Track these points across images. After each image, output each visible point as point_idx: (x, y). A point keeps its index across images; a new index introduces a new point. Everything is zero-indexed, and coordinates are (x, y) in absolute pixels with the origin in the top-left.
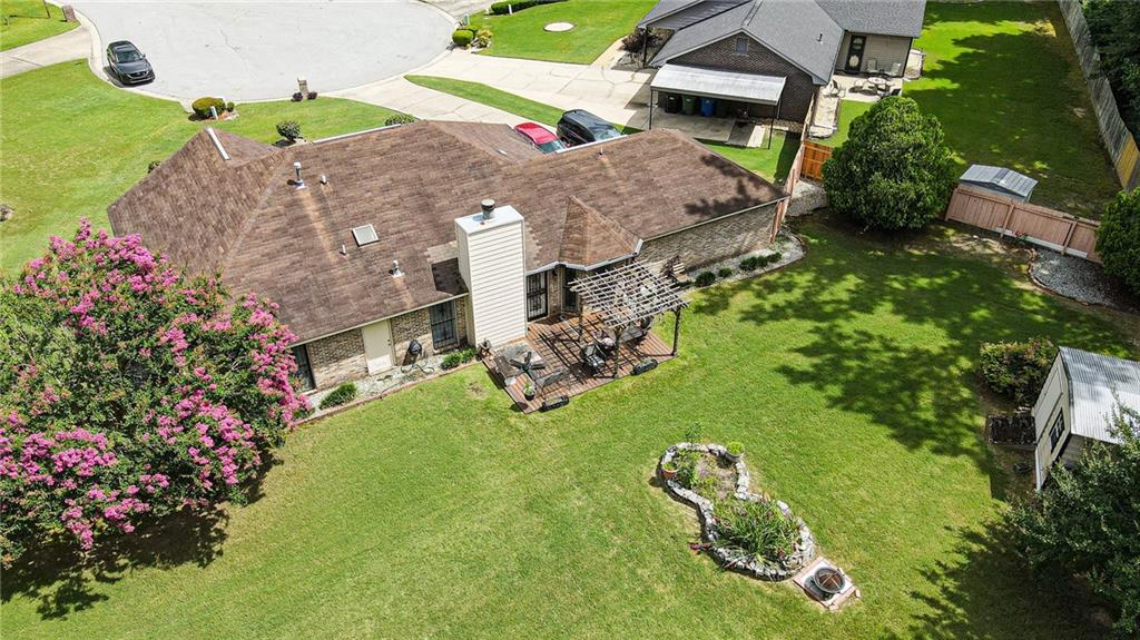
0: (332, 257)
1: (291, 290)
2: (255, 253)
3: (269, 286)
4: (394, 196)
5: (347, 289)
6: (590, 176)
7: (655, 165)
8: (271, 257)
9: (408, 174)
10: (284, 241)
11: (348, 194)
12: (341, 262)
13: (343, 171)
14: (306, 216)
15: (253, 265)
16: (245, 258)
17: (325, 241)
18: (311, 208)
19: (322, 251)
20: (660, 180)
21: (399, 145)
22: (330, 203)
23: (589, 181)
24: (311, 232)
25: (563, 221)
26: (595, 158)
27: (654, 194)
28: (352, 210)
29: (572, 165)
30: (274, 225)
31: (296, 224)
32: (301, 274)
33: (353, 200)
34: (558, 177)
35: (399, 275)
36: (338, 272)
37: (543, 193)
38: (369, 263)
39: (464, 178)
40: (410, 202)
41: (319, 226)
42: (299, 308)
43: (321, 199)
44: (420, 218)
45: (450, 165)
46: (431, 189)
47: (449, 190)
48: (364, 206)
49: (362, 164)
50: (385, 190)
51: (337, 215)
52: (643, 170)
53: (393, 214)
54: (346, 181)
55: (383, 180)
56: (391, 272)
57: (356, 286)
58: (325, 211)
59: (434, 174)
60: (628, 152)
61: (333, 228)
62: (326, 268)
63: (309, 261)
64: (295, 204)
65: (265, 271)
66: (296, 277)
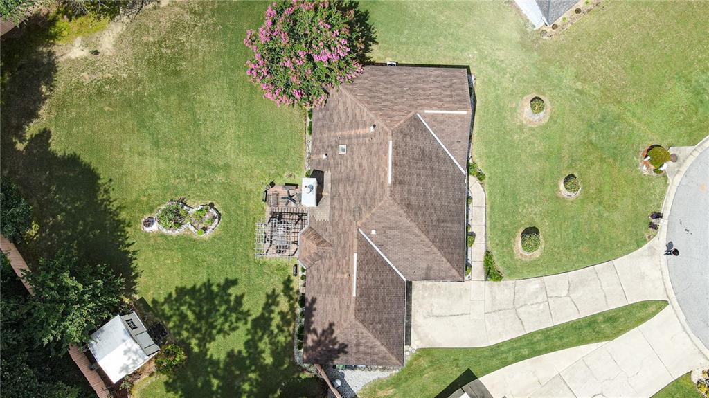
0: (339, 133)
1: (331, 114)
2: (349, 105)
3: (335, 107)
4: (357, 168)
5: (325, 136)
6: (340, 263)
7: (336, 300)
8: (346, 111)
9: (365, 178)
10: (351, 118)
11: (363, 148)
12: (336, 137)
13: (374, 149)
14: (358, 128)
15: (345, 103)
16: (348, 101)
17: (346, 133)
18: (361, 131)
19: (342, 130)
20: (329, 298)
21: (379, 179)
22: (361, 140)
23: (338, 262)
24: (351, 128)
25: (324, 237)
26: (348, 272)
27: (323, 290)
28: (356, 148)
29: (347, 258)
30: (358, 115)
31: (355, 123)
32: (336, 120)
33: (360, 149)
34: (344, 247)
35: (324, 157)
36: (333, 134)
37: (339, 236)
38: (332, 147)
39: (356, 202)
40: (352, 174)
41: (353, 132)
42: (324, 116)
43: (364, 136)
44: (344, 175)
45: (364, 198)
46: (356, 185)
47: (353, 193)
48: (356, 153)
49: (375, 159)
50: (361, 166)
51: (355, 141)
52: (336, 293)
53: (349, 165)
54: (369, 150)
55: (365, 165)
56: (326, 155)
57: (325, 139)
58: (358, 137)
59: (362, 189)
60: (346, 292)
61: (350, 138)
62: (336, 130)
63: (340, 124)
64: (365, 126)
65: (341, 107)
66: (336, 118)
